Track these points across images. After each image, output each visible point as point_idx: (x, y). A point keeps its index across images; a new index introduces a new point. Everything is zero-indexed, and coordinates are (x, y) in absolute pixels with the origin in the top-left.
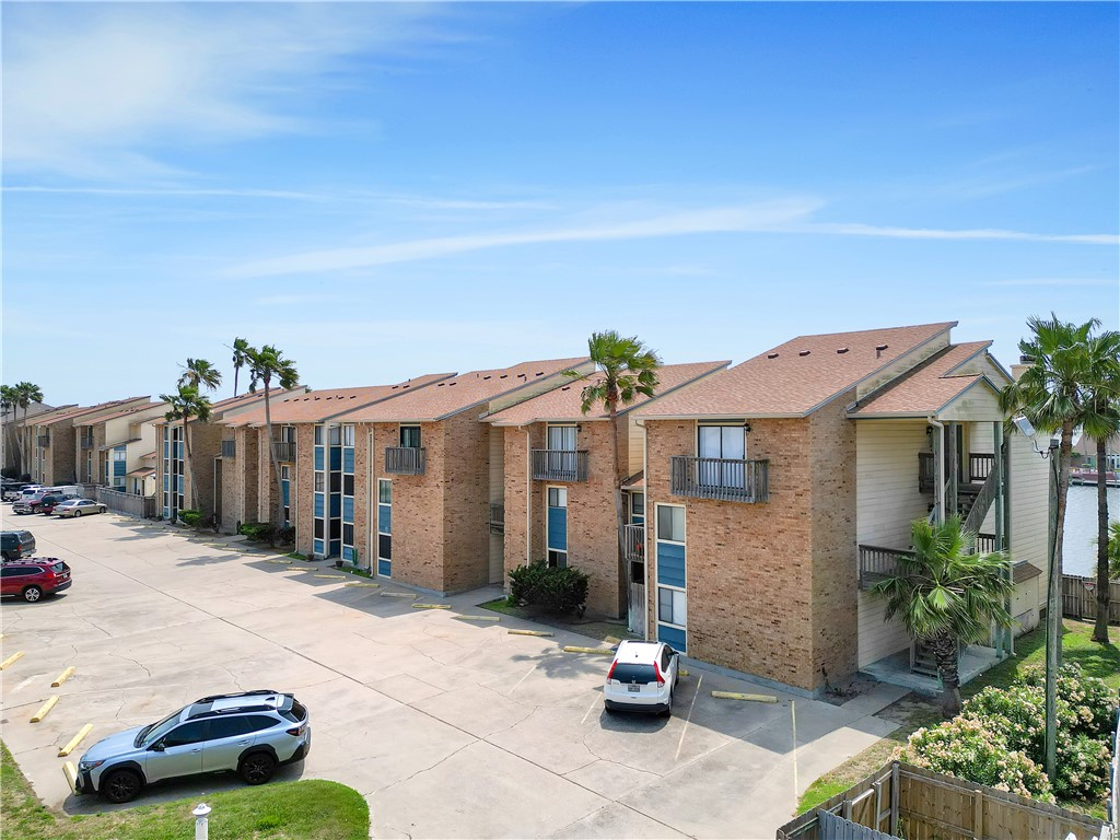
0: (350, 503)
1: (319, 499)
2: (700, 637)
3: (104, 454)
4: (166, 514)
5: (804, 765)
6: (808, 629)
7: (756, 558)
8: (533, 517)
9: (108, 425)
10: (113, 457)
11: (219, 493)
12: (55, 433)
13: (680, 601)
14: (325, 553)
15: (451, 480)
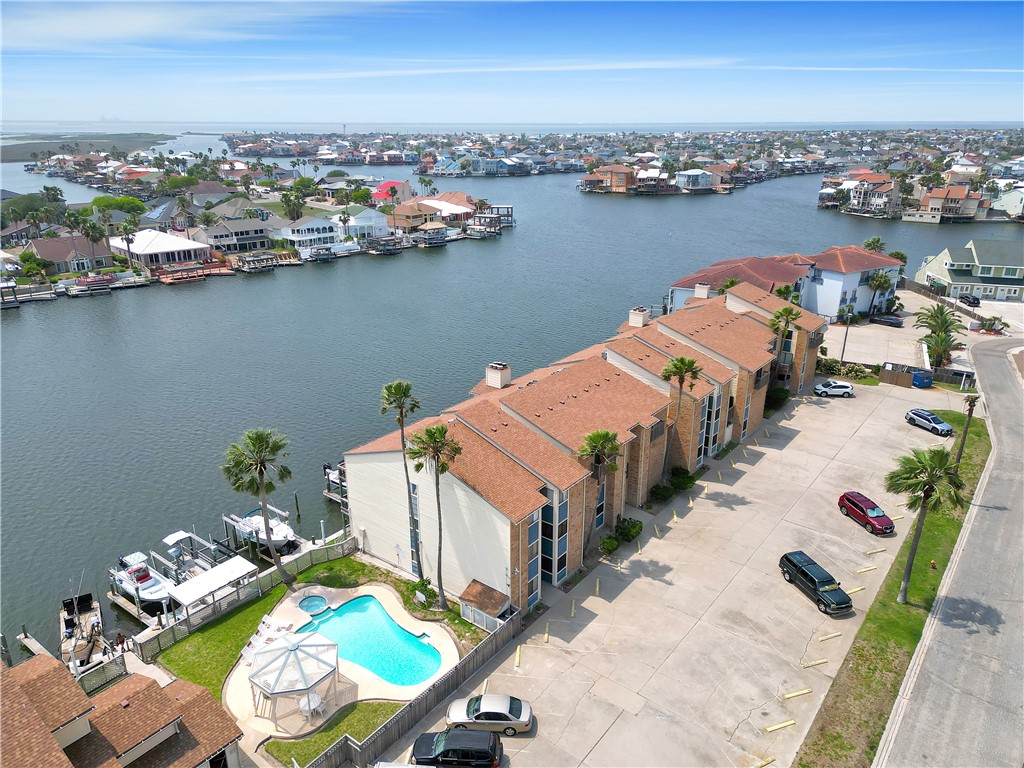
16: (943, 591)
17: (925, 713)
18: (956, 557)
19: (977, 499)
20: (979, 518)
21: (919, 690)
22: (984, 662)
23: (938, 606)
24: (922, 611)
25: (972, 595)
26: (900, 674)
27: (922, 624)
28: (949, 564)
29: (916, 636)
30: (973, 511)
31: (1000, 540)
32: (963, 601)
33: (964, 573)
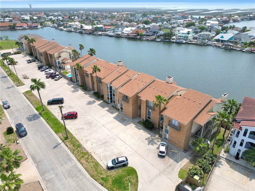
0: (114, 98)
1: (108, 94)
2: (169, 140)
3: (55, 61)
4: (75, 81)
5: (180, 165)
6: (183, 145)
7: (178, 136)
8: (146, 112)
9: (54, 54)
10: (57, 61)
11: (85, 80)
12: (44, 54)
13: (167, 136)
14: (110, 102)
15: (133, 104)
16: (42, 118)
17: (26, 104)
18: (48, 126)
19: (63, 144)
20: (56, 139)
21: (29, 105)
22: (24, 113)
23: (39, 115)
24: (40, 112)
25: (36, 121)
26: (33, 105)
27: (38, 111)
28: (47, 123)
29: (37, 109)
30: (60, 141)
31: (45, 137)
32: (37, 119)
33: (42, 124)
